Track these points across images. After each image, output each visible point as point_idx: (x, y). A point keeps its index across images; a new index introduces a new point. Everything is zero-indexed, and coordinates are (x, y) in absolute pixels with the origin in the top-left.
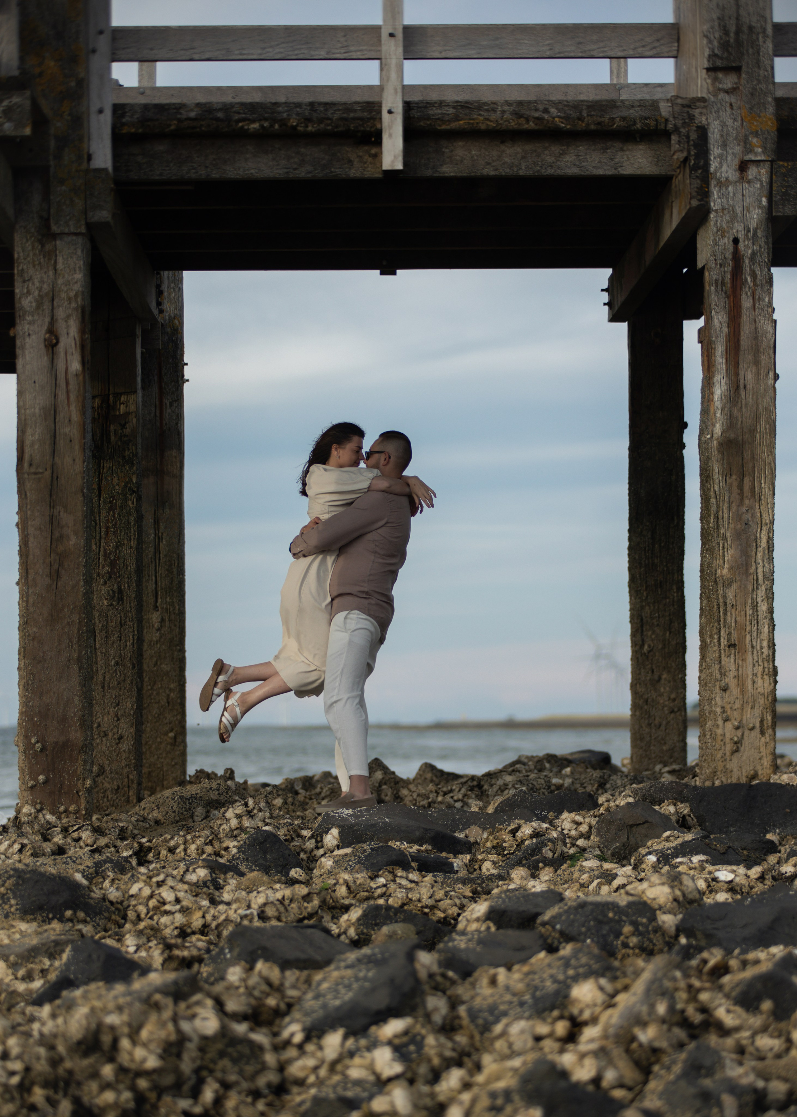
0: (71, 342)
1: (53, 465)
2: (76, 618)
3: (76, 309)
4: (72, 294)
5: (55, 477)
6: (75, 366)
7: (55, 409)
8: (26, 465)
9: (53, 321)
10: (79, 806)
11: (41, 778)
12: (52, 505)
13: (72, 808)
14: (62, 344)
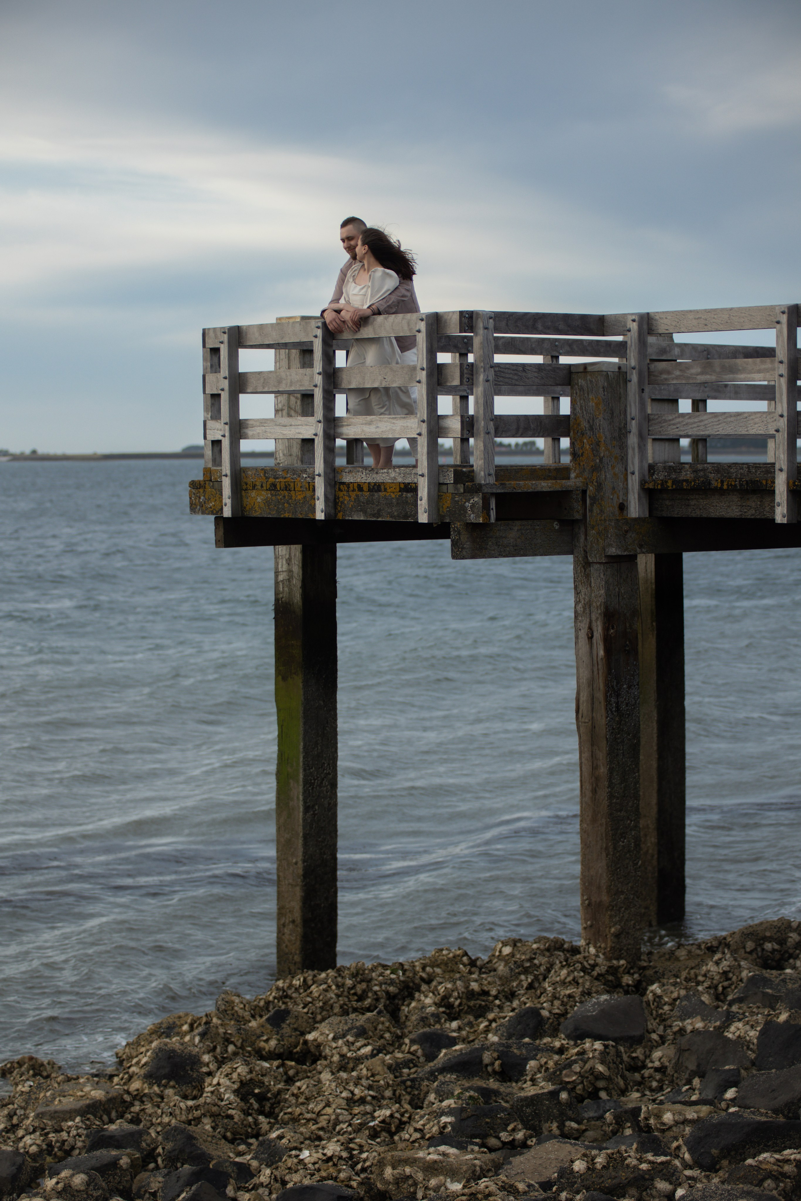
0: (598, 635)
1: (593, 718)
2: (604, 821)
3: (600, 614)
4: (598, 604)
5: (593, 727)
6: (601, 653)
7: (593, 679)
8: (580, 716)
9: (590, 623)
10: (606, 944)
11: (589, 923)
12: (592, 745)
13: (603, 945)
14: (595, 637)
